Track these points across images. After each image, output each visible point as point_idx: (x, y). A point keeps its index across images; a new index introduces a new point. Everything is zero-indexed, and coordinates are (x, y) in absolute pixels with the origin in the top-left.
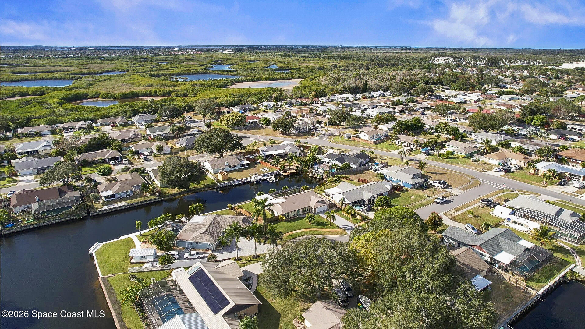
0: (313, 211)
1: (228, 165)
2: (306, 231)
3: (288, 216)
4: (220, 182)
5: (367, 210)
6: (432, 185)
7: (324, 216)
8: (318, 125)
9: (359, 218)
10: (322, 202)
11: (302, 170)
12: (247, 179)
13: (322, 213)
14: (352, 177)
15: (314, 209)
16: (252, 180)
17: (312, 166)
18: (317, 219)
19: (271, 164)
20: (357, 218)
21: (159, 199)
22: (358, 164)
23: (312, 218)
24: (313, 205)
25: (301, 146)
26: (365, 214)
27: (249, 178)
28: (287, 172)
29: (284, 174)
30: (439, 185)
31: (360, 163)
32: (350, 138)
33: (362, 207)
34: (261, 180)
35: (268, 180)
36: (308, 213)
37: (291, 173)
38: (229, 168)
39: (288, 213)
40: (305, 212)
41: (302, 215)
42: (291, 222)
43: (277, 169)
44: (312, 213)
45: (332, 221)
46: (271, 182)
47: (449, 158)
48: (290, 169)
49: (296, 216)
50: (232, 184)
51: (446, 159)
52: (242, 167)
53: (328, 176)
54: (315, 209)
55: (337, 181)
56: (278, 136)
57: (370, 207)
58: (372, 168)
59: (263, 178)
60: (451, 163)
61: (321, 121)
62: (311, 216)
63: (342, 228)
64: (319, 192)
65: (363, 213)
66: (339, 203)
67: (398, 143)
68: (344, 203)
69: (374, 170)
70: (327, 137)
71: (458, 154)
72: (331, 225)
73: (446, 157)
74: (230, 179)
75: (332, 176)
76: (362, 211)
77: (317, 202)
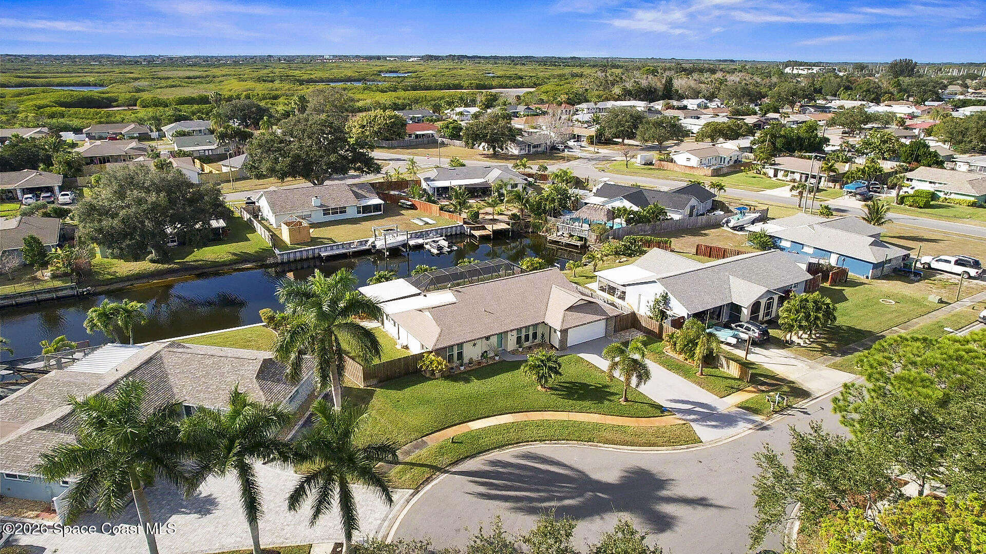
0: (556, 339)
1: (322, 206)
2: (526, 424)
3: (460, 355)
4: (285, 247)
5: (755, 343)
6: (930, 268)
7: (601, 363)
8: (571, 143)
9: (734, 370)
10: (588, 306)
11: (527, 225)
12: (367, 241)
13: (591, 346)
14: (675, 243)
15: (559, 333)
16: (380, 244)
17: (556, 214)
18: (570, 371)
19: (441, 209)
20: (725, 369)
21: (72, 288)
22: (687, 211)
23: (550, 368)
24: (555, 318)
25: (530, 175)
26: (751, 358)
27: (371, 240)
28: (484, 228)
29: (477, 233)
30: (960, 269)
31: (693, 208)
32: (651, 164)
33: (732, 329)
34: (405, 245)
35: (427, 247)
36: (539, 345)
37: (494, 232)
38: (324, 214)
39: (460, 345)
40: (527, 344)
41: (514, 352)
42: (467, 381)
43: (457, 221)
44: (552, 346)
45: (634, 380)
46: (435, 251)
47: (927, 206)
48: (494, 221)
49: (493, 358)
50: (320, 255)
51: (921, 208)
52: (361, 215)
53: (603, 237)
54: (564, 332)
55: (631, 252)
56: (476, 160)
57: (765, 333)
58: (727, 222)
59: (412, 242)
60: (941, 217)
61: (578, 136)
62: (549, 359)
63: (671, 411)
64: (576, 280)
65: (741, 353)
66: (649, 314)
67: (775, 175)
68: (668, 313)
69: (734, 228)
70: (594, 162)
71: (953, 196)
72: (626, 400)
73: (921, 204)
74: (314, 241)
75: (614, 238)
76: (735, 346)
77: (570, 309)
